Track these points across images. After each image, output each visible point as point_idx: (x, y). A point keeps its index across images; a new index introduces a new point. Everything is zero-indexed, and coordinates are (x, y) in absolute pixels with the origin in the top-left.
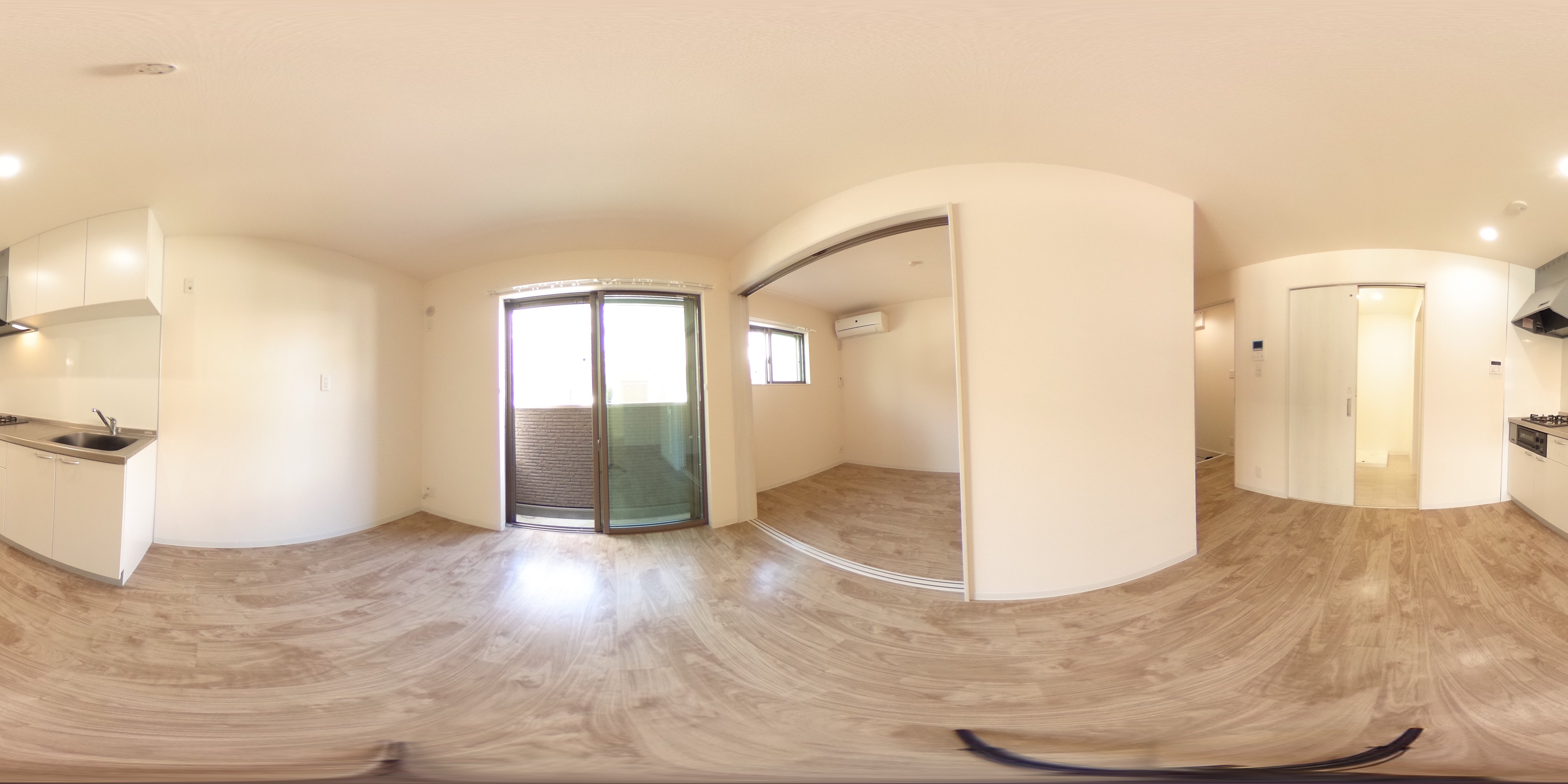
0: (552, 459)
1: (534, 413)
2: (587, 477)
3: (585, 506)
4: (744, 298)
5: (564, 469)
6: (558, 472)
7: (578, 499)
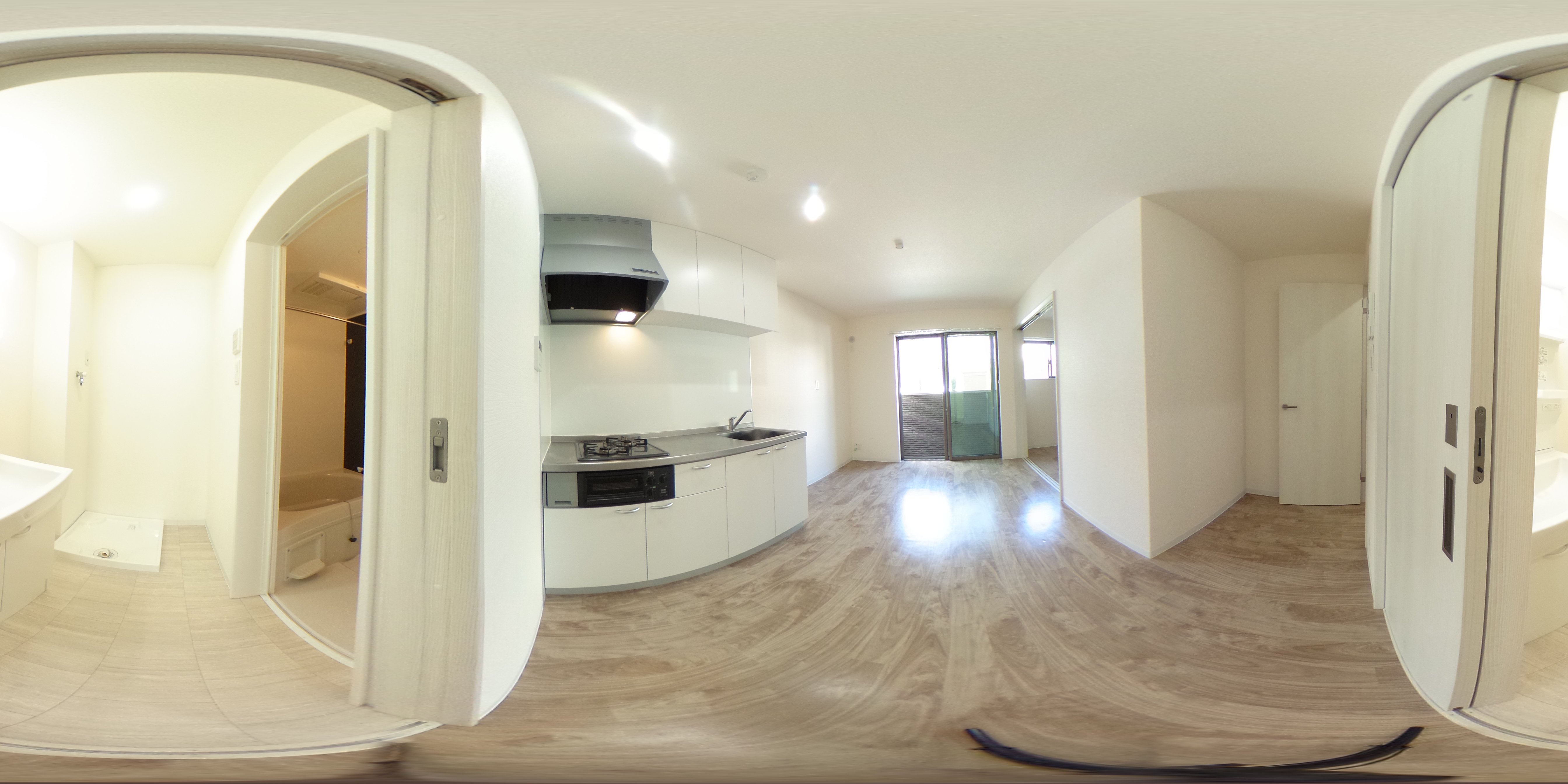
0: (919, 425)
1: (907, 398)
2: (939, 436)
3: (938, 455)
4: (1021, 331)
5: (925, 431)
6: (922, 434)
7: (935, 450)
